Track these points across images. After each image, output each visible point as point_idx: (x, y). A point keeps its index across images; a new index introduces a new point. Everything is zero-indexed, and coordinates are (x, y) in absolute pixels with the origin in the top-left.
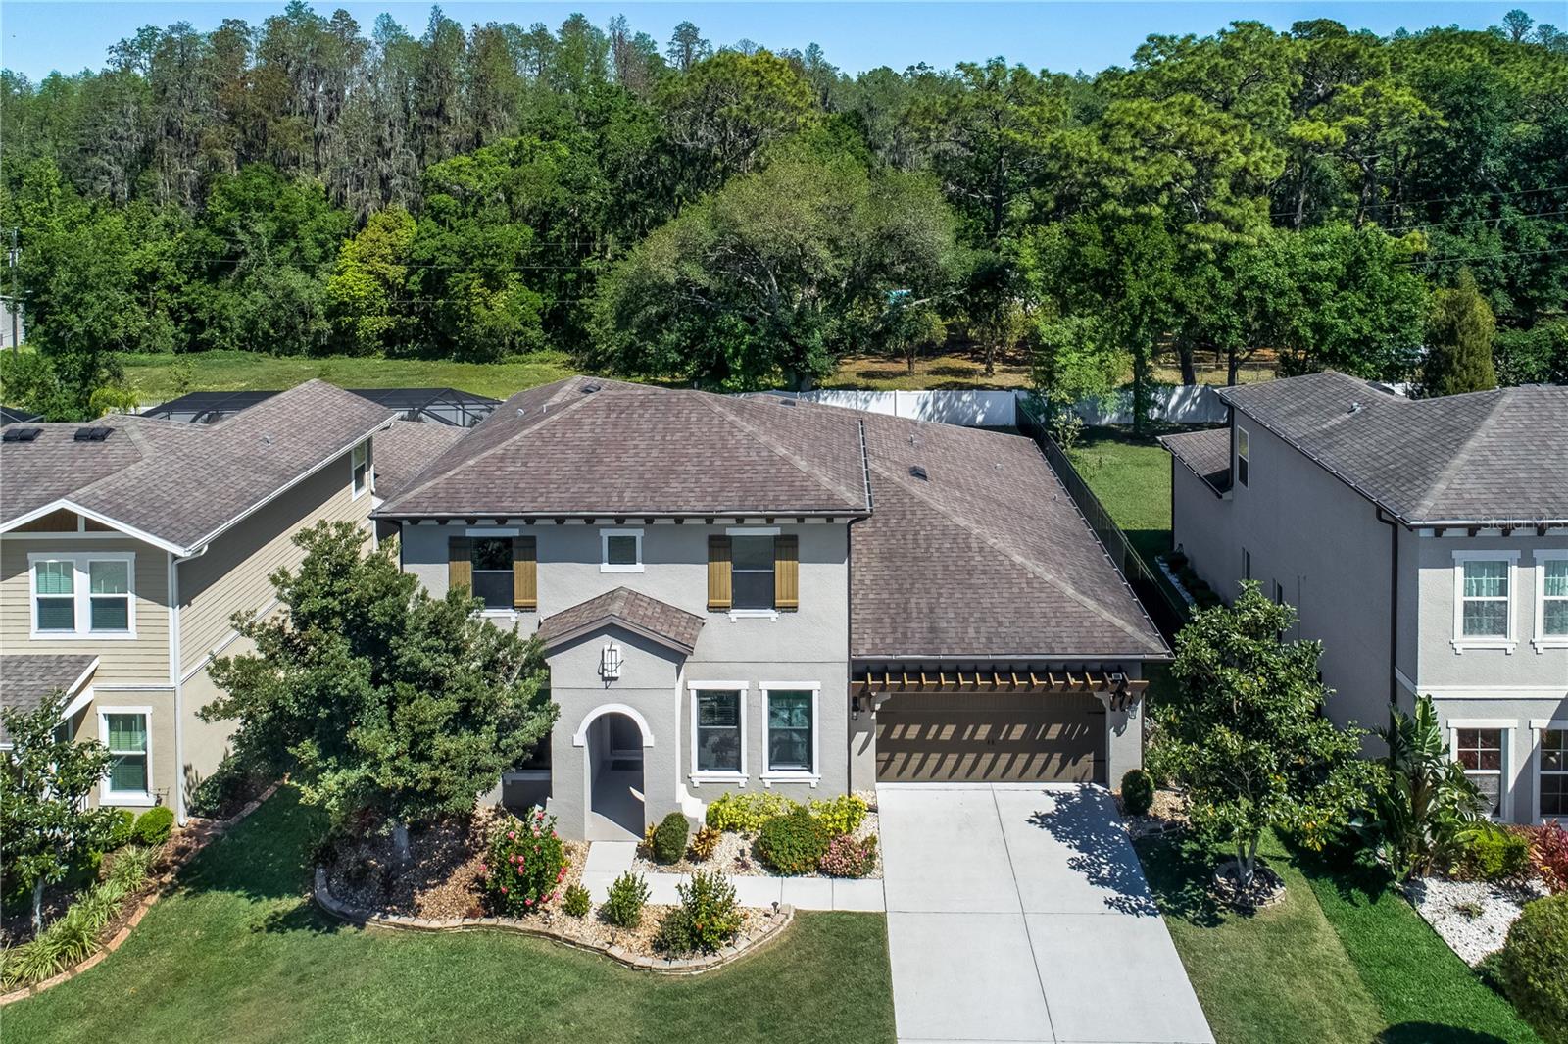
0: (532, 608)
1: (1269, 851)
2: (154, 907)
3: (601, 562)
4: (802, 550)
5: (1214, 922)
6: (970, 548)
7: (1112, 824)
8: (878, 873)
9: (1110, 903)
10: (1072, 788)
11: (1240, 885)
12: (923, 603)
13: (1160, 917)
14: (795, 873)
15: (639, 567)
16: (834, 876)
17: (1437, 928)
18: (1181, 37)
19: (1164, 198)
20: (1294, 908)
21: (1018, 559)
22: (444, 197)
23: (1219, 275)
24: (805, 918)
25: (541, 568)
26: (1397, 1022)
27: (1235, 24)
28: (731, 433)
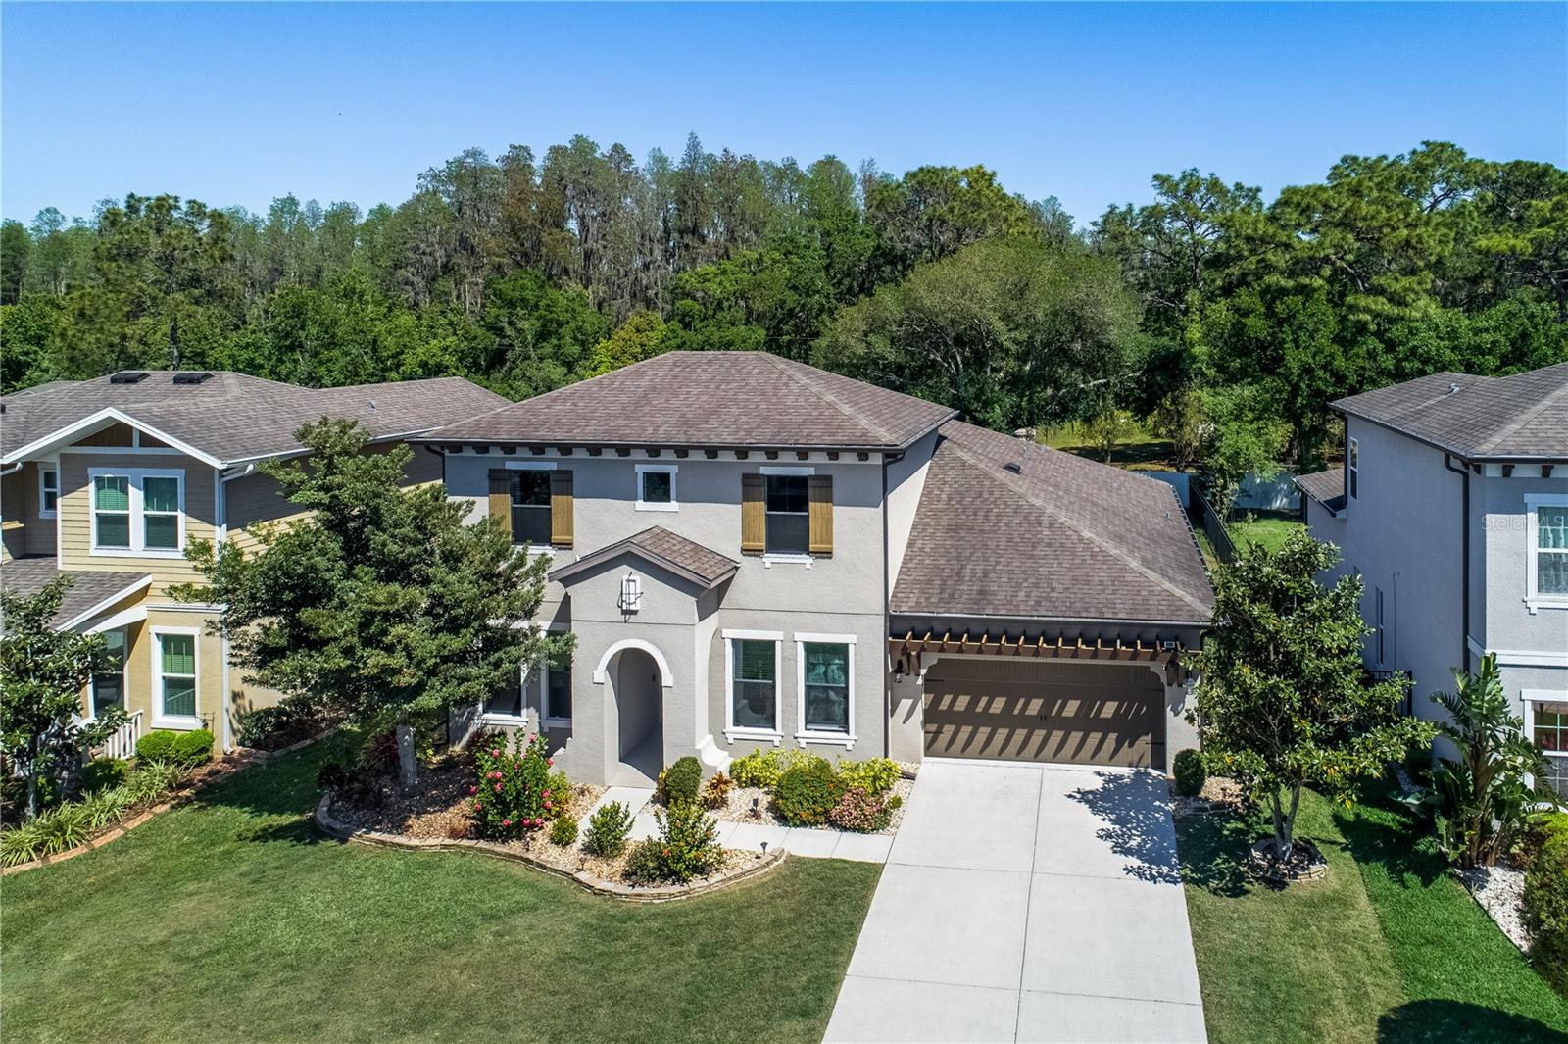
0: (567, 546)
1: (1323, 836)
2: (161, 816)
3: (636, 500)
4: (837, 490)
5: (1237, 892)
6: (1040, 524)
7: (1157, 803)
8: (893, 830)
9: (1128, 870)
10: (1126, 771)
11: (1276, 859)
12: (979, 569)
13: (1181, 886)
14: (803, 824)
15: (673, 505)
16: (844, 829)
17: (1492, 913)
18: (1374, 157)
19: (1327, 271)
20: (1334, 884)
21: (1087, 534)
22: (689, 302)
23: (1380, 347)
24: (797, 864)
25: (579, 504)
26: (1421, 997)
27: (1426, 143)
28: (786, 385)
